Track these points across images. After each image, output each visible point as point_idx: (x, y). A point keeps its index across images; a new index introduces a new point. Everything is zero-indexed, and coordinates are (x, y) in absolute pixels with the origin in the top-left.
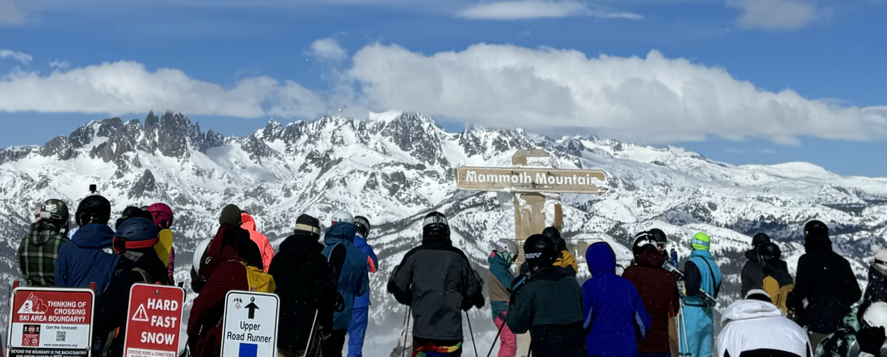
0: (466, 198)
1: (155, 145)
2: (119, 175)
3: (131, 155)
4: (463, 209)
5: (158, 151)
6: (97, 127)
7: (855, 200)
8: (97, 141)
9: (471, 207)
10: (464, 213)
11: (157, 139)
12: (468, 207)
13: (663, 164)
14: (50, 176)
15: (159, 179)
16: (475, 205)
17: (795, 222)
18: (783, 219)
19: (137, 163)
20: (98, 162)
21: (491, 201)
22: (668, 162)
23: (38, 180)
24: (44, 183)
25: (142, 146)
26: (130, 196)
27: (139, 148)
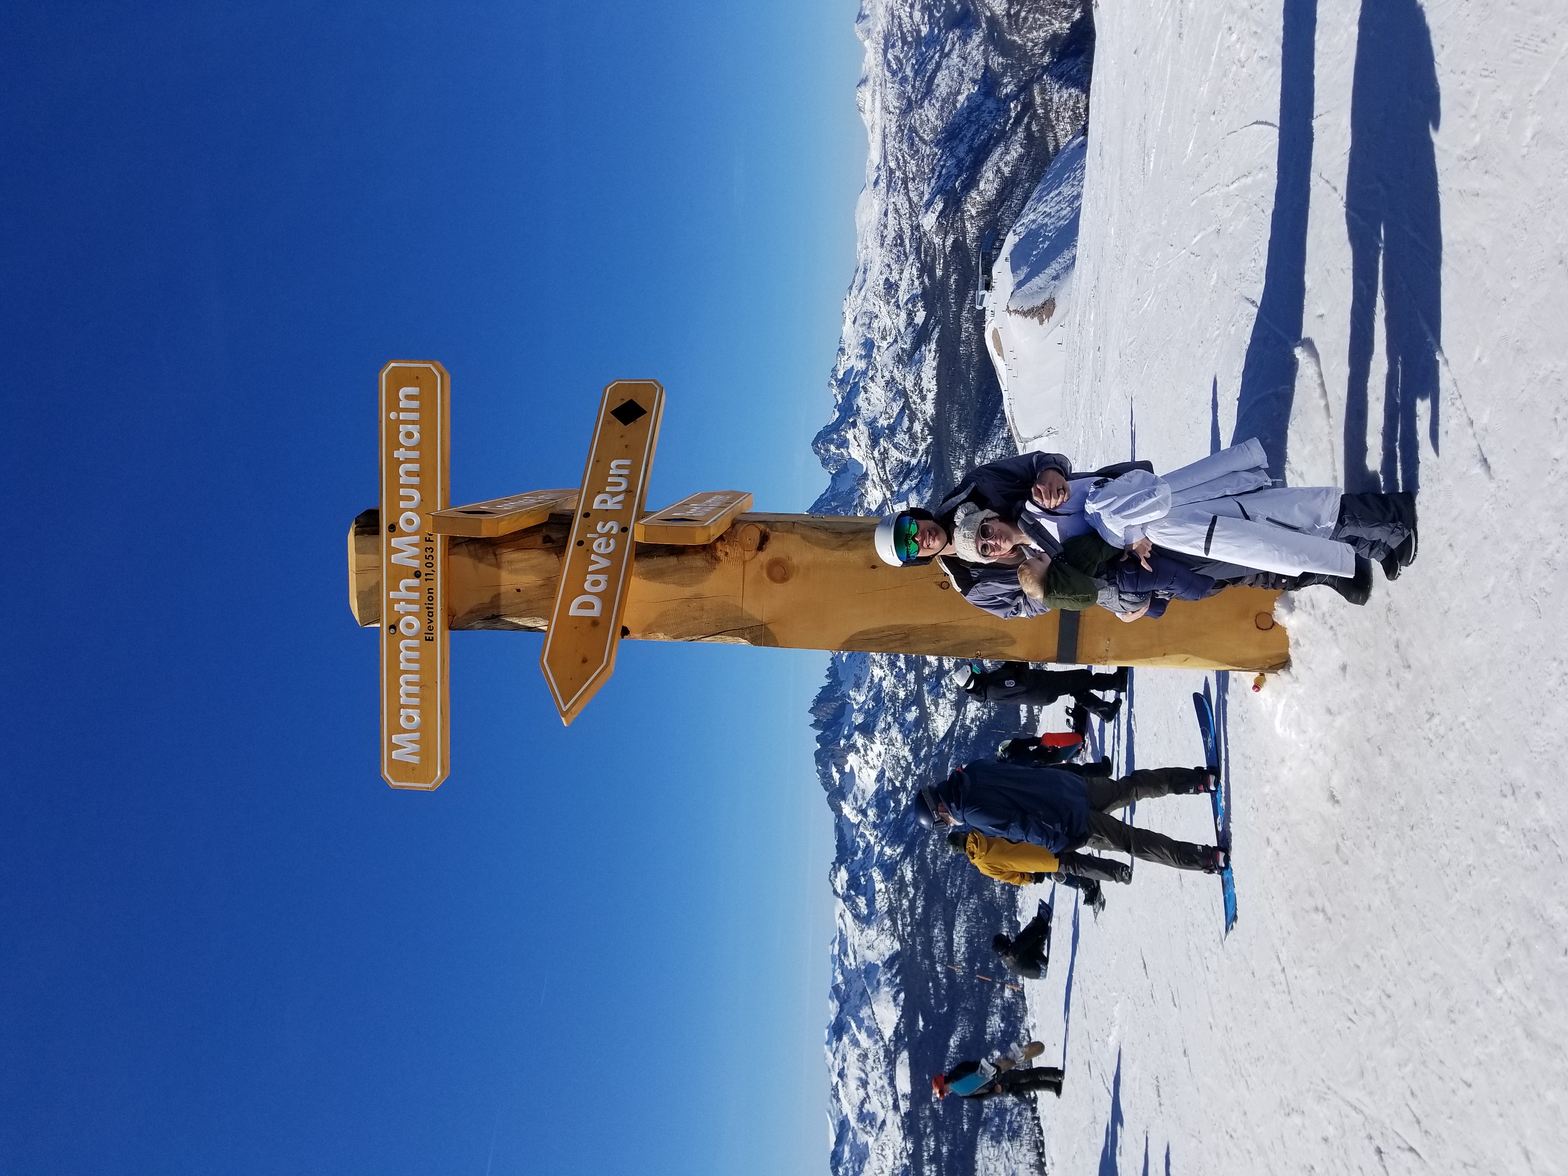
0: (879, 474)
2: (858, 751)
4: (887, 477)
6: (823, 771)
7: (883, 173)
9: (885, 471)
10: (890, 477)
12: (885, 473)
13: (856, 318)
16: (884, 467)
17: (899, 220)
18: (897, 229)
21: (881, 454)
22: (854, 314)
26: (874, 743)
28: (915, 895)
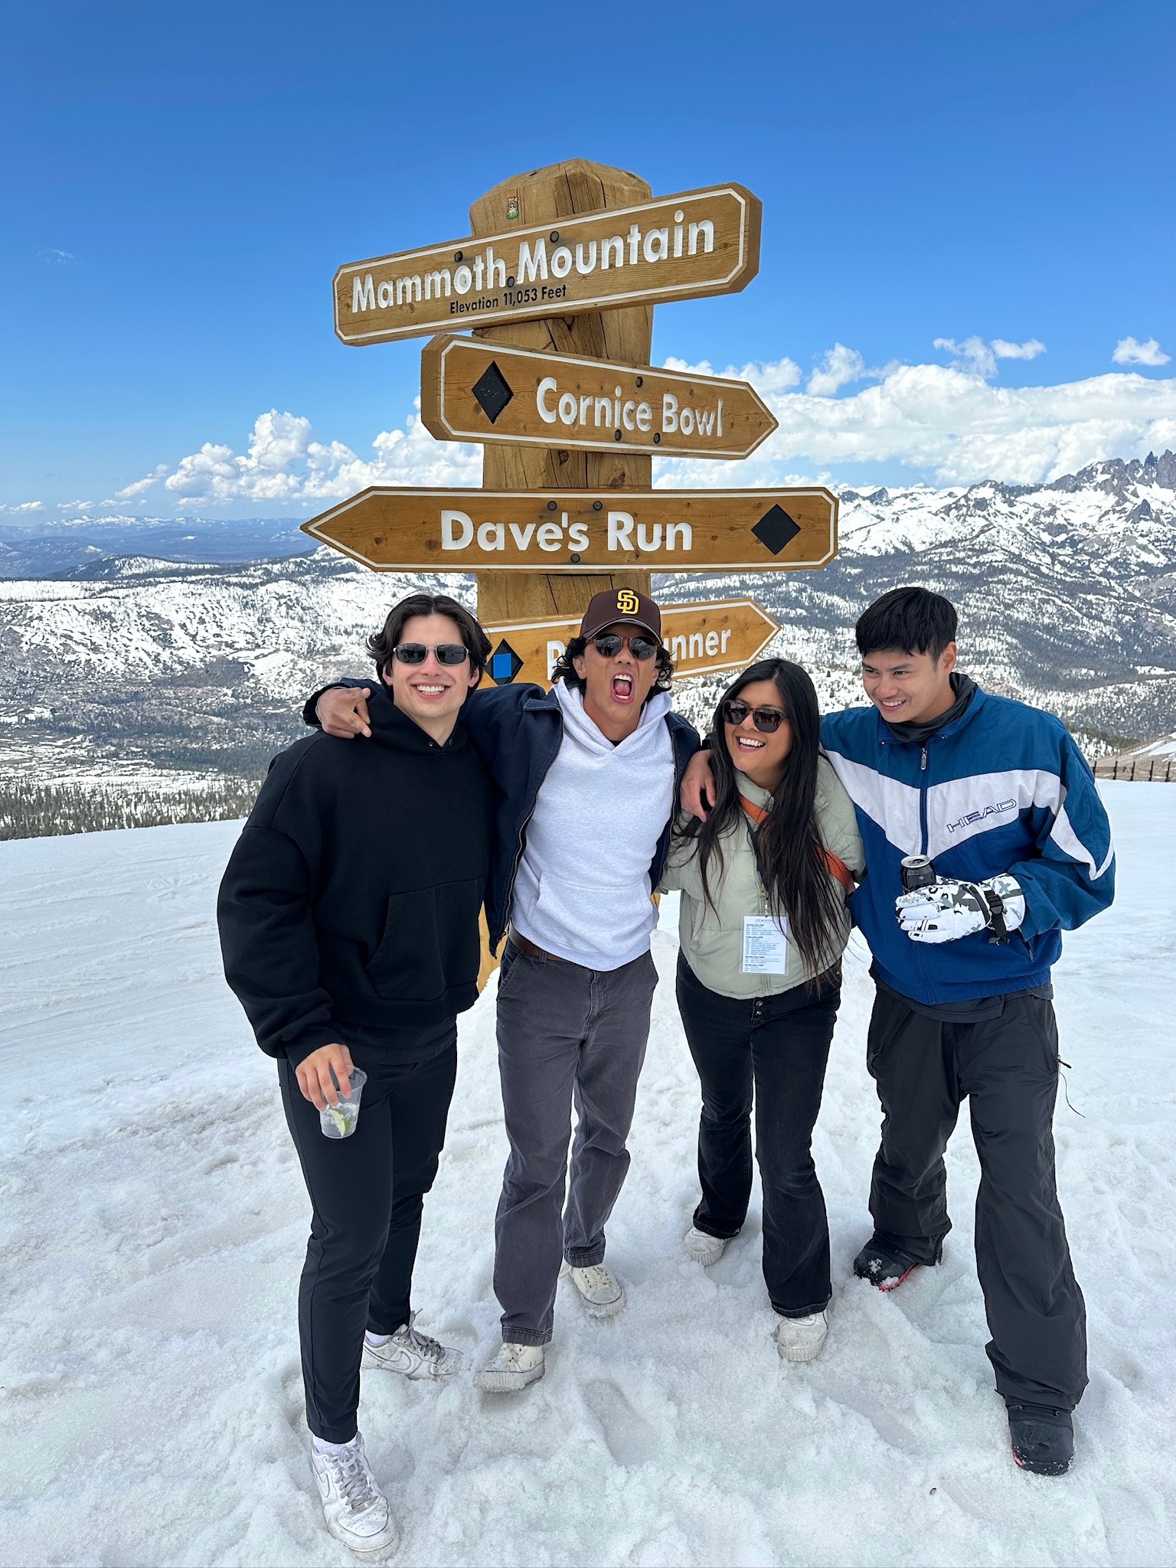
1: (1152, 480)
2: (1118, 504)
3: (1131, 488)
5: (1155, 485)
6: (1100, 467)
8: (1100, 478)
11: (1154, 475)
14: (1058, 506)
15: (1155, 506)
19: (1135, 494)
20: (1101, 494)
23: (1048, 508)
24: (1053, 510)
25: (1141, 481)
26: (1127, 520)
27: (1138, 482)
28: (969, 564)
